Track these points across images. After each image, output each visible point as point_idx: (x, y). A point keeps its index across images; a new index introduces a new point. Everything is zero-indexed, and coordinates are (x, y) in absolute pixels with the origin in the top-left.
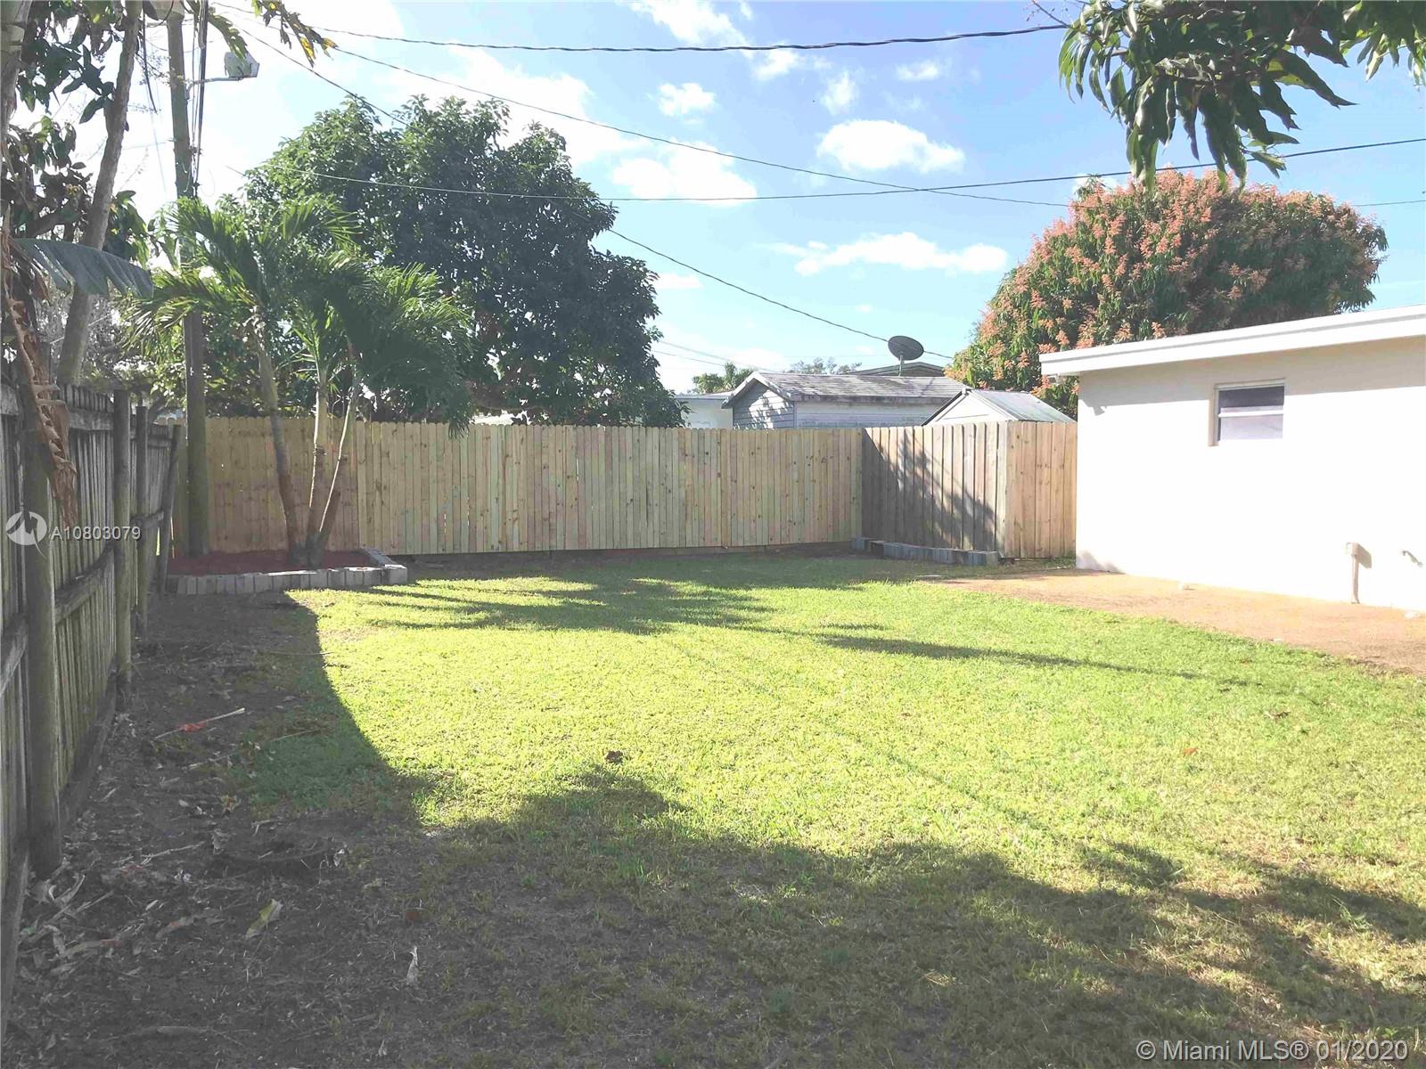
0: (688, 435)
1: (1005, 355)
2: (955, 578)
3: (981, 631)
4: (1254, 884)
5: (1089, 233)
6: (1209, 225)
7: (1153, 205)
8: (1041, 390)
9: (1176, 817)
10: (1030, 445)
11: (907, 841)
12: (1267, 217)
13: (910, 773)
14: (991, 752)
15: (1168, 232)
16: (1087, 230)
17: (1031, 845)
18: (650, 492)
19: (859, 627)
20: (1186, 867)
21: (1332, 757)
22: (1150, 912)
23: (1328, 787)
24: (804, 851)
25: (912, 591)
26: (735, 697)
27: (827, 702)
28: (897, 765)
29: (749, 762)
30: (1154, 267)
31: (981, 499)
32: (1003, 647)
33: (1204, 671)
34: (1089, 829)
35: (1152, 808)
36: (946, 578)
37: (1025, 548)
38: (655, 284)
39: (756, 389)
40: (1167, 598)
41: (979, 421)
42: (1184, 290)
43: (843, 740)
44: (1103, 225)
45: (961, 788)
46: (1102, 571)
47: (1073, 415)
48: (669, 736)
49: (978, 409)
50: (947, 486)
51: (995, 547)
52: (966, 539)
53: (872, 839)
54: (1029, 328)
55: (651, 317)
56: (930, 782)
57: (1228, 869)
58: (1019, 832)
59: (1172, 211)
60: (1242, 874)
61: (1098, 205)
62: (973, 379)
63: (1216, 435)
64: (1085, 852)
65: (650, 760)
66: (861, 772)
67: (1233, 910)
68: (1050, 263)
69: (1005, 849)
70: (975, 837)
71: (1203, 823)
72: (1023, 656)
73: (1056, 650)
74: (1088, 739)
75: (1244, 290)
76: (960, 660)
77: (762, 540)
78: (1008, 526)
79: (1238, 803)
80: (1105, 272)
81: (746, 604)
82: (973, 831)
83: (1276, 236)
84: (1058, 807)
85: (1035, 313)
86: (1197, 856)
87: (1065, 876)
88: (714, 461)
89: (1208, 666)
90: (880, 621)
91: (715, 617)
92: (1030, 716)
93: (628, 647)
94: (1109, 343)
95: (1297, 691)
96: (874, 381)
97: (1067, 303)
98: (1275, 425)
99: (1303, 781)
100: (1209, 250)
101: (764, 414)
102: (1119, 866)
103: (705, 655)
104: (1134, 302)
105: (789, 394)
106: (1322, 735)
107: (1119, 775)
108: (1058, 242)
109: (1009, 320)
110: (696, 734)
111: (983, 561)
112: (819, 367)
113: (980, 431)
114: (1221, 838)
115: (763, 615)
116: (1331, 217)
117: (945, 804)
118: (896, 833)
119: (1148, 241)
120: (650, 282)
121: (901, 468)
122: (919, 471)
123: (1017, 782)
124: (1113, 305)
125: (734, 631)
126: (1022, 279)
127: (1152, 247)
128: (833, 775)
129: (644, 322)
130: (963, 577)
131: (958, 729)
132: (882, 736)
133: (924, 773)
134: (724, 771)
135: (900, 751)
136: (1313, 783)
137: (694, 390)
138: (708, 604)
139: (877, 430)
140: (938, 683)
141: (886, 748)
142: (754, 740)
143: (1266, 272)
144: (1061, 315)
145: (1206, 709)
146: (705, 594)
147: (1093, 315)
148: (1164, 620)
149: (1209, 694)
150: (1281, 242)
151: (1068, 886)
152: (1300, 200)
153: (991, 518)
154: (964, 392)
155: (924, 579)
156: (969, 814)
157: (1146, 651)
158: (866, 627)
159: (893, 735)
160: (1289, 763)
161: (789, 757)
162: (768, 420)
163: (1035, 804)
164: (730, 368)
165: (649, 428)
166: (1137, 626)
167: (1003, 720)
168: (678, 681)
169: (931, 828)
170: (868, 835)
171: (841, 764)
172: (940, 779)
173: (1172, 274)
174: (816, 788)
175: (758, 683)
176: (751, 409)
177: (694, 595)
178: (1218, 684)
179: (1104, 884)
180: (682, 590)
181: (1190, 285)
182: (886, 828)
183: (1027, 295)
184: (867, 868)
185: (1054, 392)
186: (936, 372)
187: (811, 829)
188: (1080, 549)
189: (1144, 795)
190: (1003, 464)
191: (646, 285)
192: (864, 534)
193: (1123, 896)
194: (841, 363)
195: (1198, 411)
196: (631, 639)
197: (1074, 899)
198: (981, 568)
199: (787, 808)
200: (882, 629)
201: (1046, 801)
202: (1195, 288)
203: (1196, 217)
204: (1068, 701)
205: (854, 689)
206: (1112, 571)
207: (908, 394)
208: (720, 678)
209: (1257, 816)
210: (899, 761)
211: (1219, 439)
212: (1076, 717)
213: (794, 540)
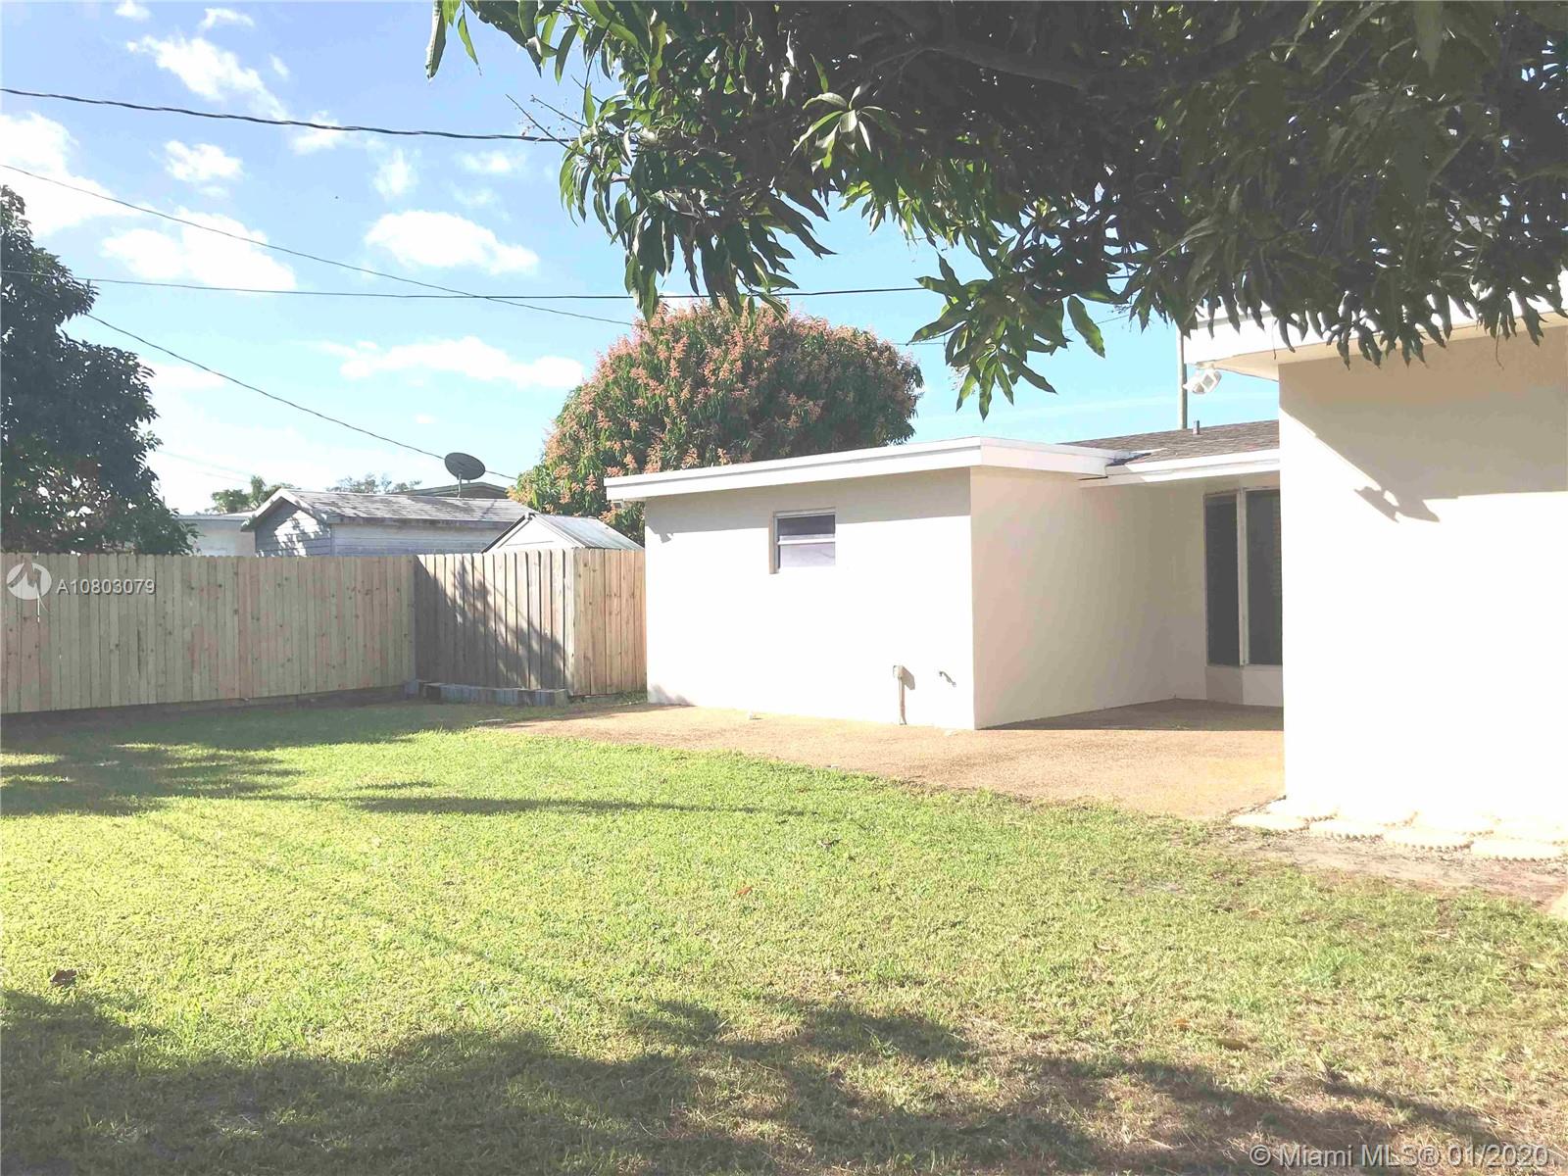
0: (195, 564)
1: (572, 477)
2: (517, 721)
3: (542, 779)
4: (795, 1023)
5: (654, 354)
6: (768, 353)
7: (715, 330)
8: (610, 516)
9: (726, 963)
10: (598, 572)
11: (437, 1030)
12: (820, 349)
13: (448, 951)
14: (541, 916)
15: (730, 357)
16: (651, 351)
17: (575, 1016)
18: (142, 636)
19: (404, 785)
20: (732, 1017)
21: (874, 882)
22: (693, 1072)
23: (868, 913)
24: (311, 1062)
25: (470, 739)
26: (239, 884)
27: (356, 879)
28: (433, 943)
29: (251, 962)
30: (717, 392)
31: (548, 632)
32: (564, 795)
33: (765, 803)
34: (638, 989)
35: (703, 957)
36: (509, 722)
37: (596, 685)
38: (149, 382)
39: (283, 510)
40: (735, 730)
41: (544, 549)
42: (747, 417)
43: (372, 921)
44: (668, 346)
45: (503, 961)
46: (672, 705)
47: (641, 541)
48: (145, 942)
49: (542, 535)
50: (512, 621)
51: (564, 684)
52: (532, 678)
53: (397, 1033)
54: (596, 450)
55: (145, 421)
56: (469, 958)
57: (772, 1013)
58: (562, 1003)
59: (733, 337)
60: (783, 1017)
61: (661, 326)
62: (538, 500)
63: (776, 565)
64: (631, 1016)
65: (115, 976)
66: (391, 955)
67: (773, 1056)
68: (616, 382)
69: (547, 1025)
70: (514, 1016)
71: (752, 966)
72: (584, 804)
73: (620, 794)
74: (645, 888)
75: (802, 419)
76: (515, 815)
77: (293, 688)
78: (577, 661)
79: (786, 941)
80: (670, 395)
81: (266, 767)
82: (513, 1008)
83: (828, 370)
84: (606, 969)
85: (602, 434)
86: (744, 1003)
87: (609, 1046)
88: (229, 595)
89: (769, 797)
90: (430, 776)
91: (223, 786)
92: (587, 870)
93: (99, 834)
94: (677, 468)
95: (849, 817)
96: (428, 502)
97: (634, 425)
98: (828, 553)
99: (847, 910)
100: (768, 378)
101: (295, 539)
102: (667, 1026)
103: (205, 835)
104: (700, 426)
105: (325, 516)
106: (867, 860)
107: (673, 925)
108: (621, 362)
109: (577, 440)
110: (182, 936)
111: (551, 700)
112: (371, 484)
113: (545, 559)
114: (768, 981)
115: (286, 780)
116: (875, 353)
117: (482, 982)
118: (425, 1022)
119: (711, 365)
120: (143, 380)
121: (459, 601)
122: (479, 605)
123: (565, 946)
124: (680, 429)
125: (246, 802)
126: (587, 397)
127: (714, 372)
128: (356, 965)
129: (136, 426)
130: (528, 720)
131: (506, 894)
132: (419, 912)
133: (463, 950)
134: (217, 977)
135: (438, 929)
136: (856, 910)
137: (214, 509)
138: (214, 770)
139: (430, 557)
140: (489, 843)
141: (422, 925)
142: (260, 935)
143: (821, 402)
144: (629, 437)
145: (763, 844)
146: (212, 758)
147: (661, 439)
148: (731, 752)
149: (767, 827)
150: (833, 374)
151: (611, 1057)
152: (848, 335)
153: (558, 652)
154: (527, 516)
155: (484, 725)
156: (510, 990)
157: (709, 787)
158: (411, 785)
159: (432, 908)
160: (836, 893)
161: (304, 950)
162: (299, 546)
163: (583, 969)
164: (258, 484)
165: (140, 556)
166: (704, 761)
167: (557, 878)
168: (164, 872)
169: (465, 1013)
170: (392, 1030)
171: (367, 951)
172: (481, 954)
173: (735, 400)
174: (332, 983)
175: (270, 864)
176: (277, 532)
177: (198, 760)
178: (776, 816)
179: (648, 1049)
180: (182, 755)
181: (753, 413)
182: (413, 1019)
183: (593, 415)
184: (387, 1070)
185: (624, 517)
186: (499, 493)
187: (323, 1033)
188: (651, 682)
189: (696, 943)
190: (570, 595)
191: (136, 382)
192: (419, 675)
193: (668, 1059)
194: (396, 480)
195: (759, 538)
196: (104, 823)
197: (617, 1070)
198: (549, 708)
199: (294, 1013)
200: (430, 786)
201: (595, 964)
202: (758, 416)
203: (755, 345)
204: (627, 849)
205: (390, 861)
206: (683, 704)
207: (467, 518)
208: (221, 862)
209: (802, 953)
210: (436, 939)
211: (779, 567)
212: (634, 866)
213: (333, 686)
